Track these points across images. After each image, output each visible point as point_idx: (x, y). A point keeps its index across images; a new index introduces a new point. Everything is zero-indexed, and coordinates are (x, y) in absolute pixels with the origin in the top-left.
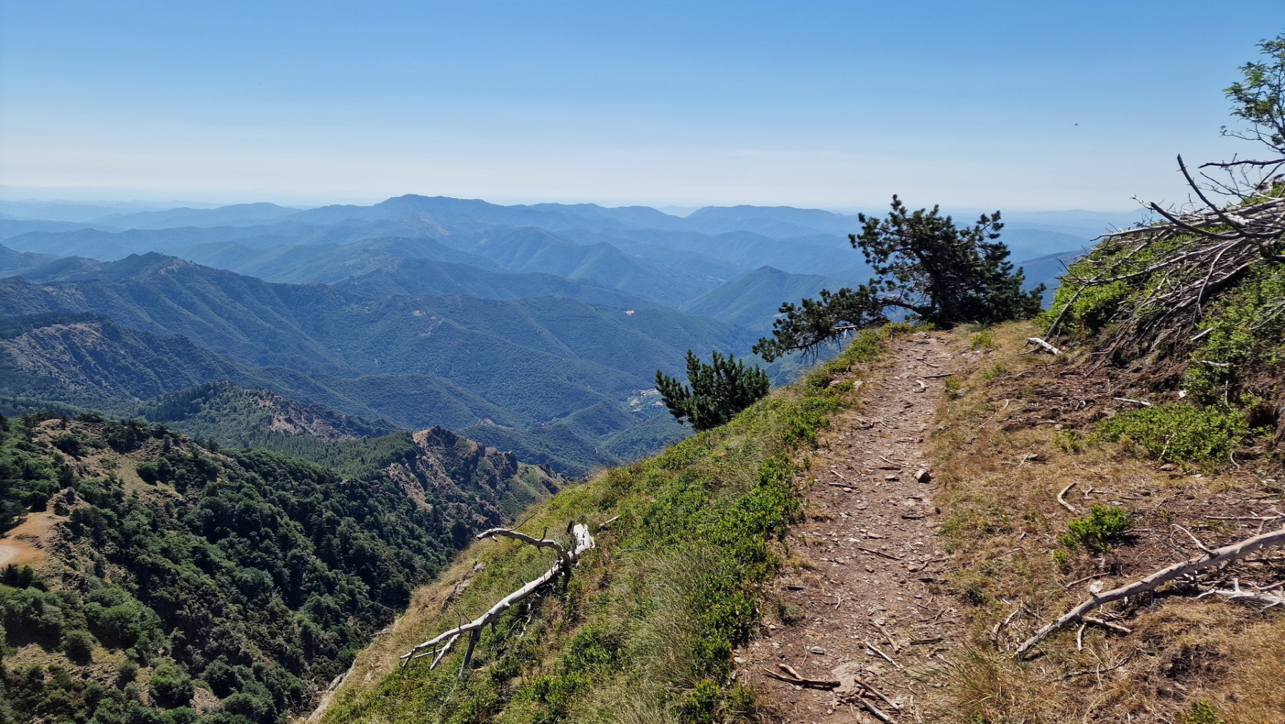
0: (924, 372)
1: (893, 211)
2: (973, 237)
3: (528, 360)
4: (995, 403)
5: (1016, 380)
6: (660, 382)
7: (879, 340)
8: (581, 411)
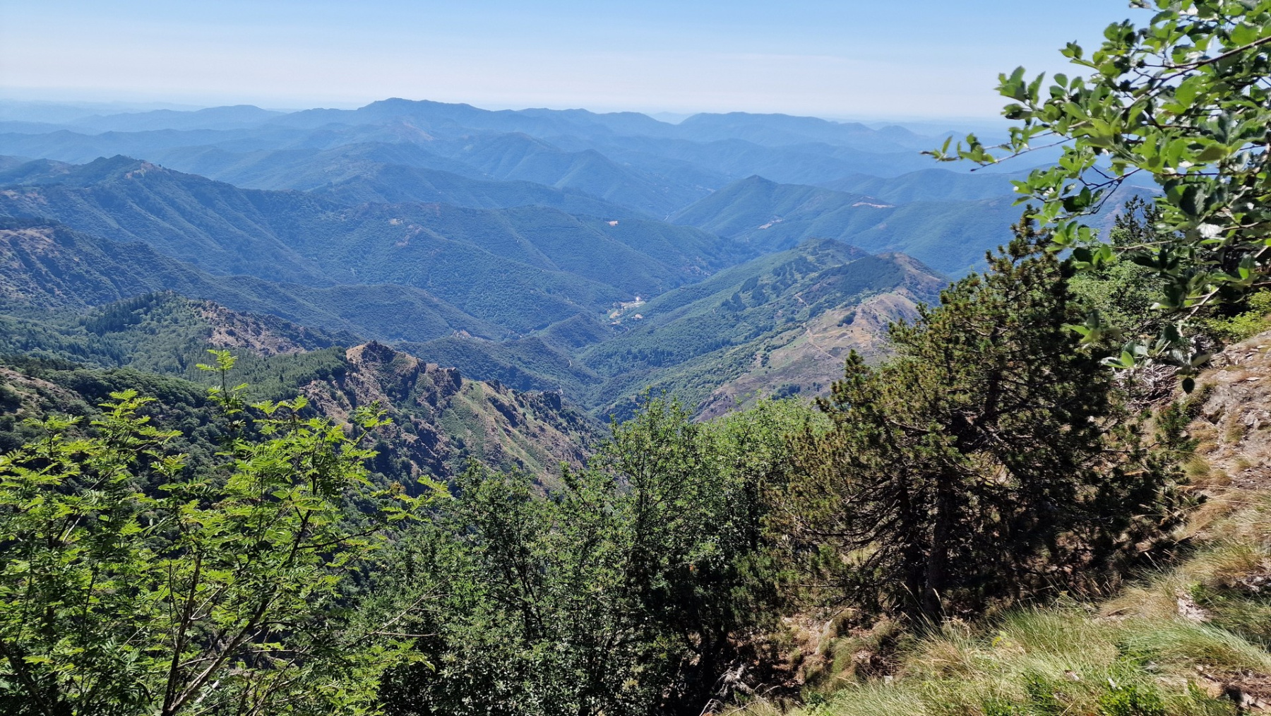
3: (506, 271)
8: (558, 323)
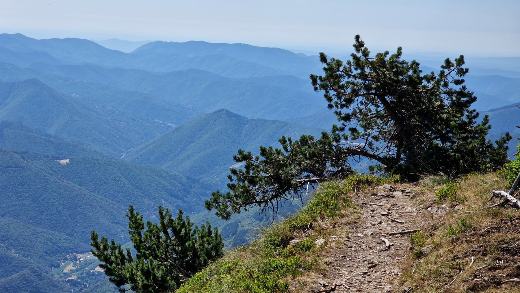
0: (389, 228)
1: (355, 53)
2: (438, 82)
4: (460, 261)
5: (482, 235)
6: (97, 246)
7: (342, 193)
